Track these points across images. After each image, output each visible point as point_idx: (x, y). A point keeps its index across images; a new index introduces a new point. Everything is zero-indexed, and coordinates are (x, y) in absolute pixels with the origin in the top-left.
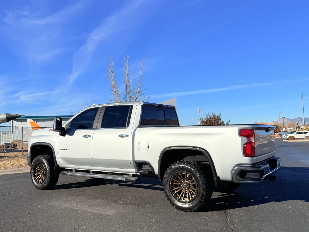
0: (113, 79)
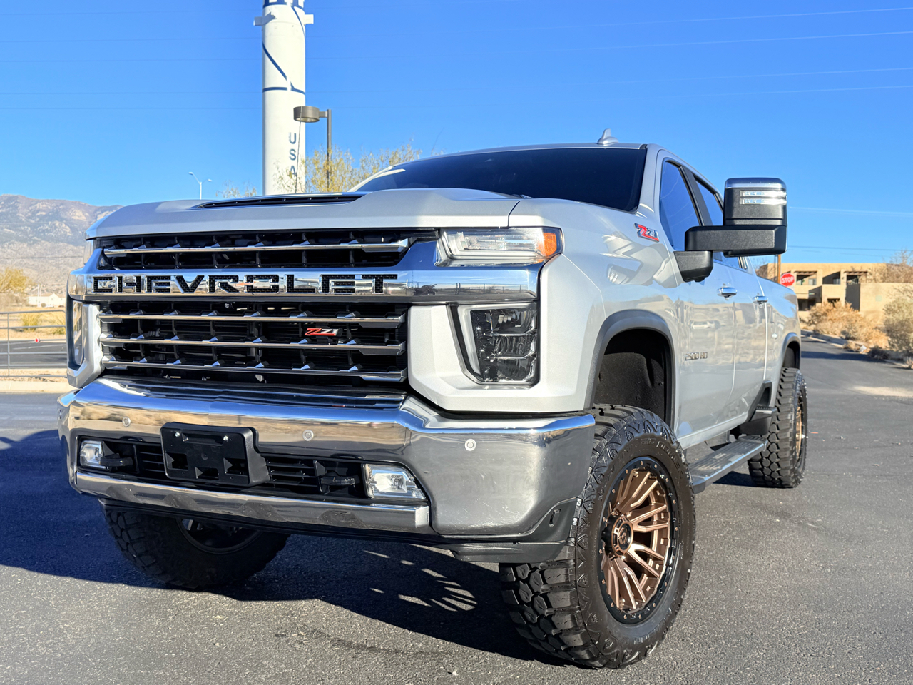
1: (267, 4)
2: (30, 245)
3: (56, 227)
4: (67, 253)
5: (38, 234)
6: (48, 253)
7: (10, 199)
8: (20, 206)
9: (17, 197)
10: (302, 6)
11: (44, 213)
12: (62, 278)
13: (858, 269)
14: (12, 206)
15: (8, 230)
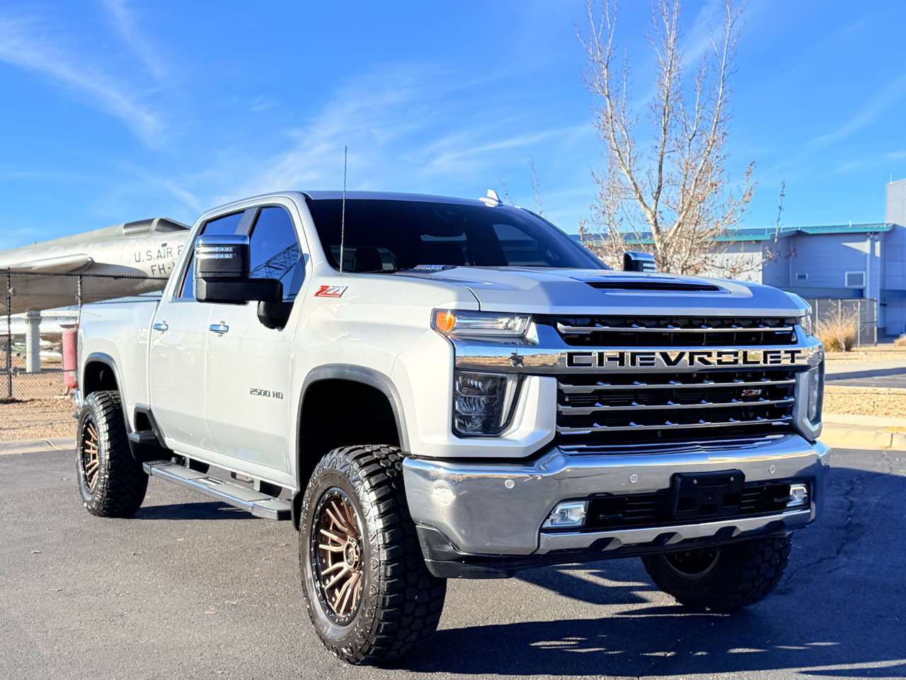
0: (608, 96)
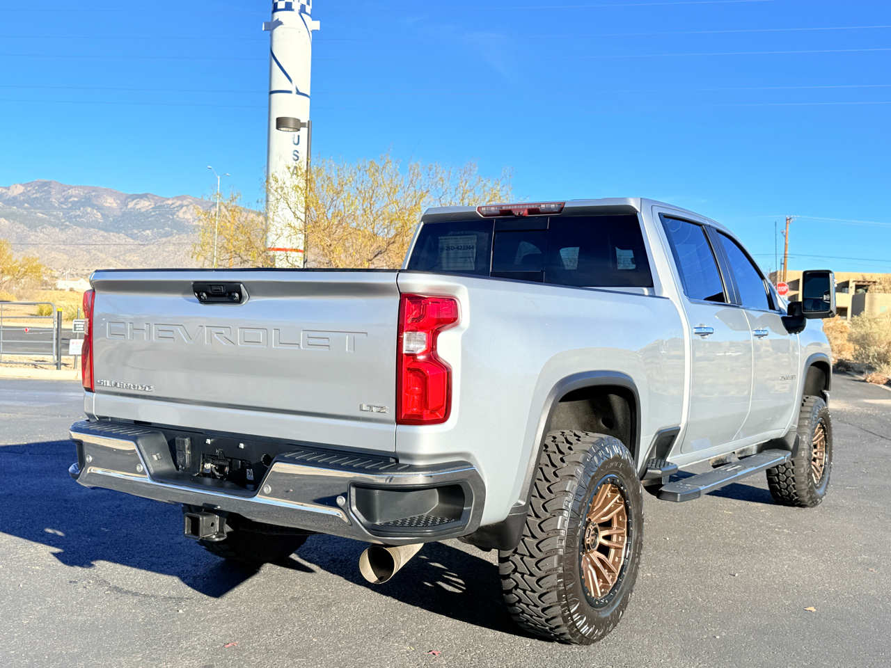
1: (275, 9)
2: (62, 230)
3: (87, 213)
4: (98, 239)
5: (70, 219)
6: (79, 238)
7: (44, 184)
8: (53, 192)
9: (50, 182)
10: (309, 13)
11: (76, 199)
12: (92, 263)
13: (868, 278)
14: (45, 191)
15: (41, 215)
